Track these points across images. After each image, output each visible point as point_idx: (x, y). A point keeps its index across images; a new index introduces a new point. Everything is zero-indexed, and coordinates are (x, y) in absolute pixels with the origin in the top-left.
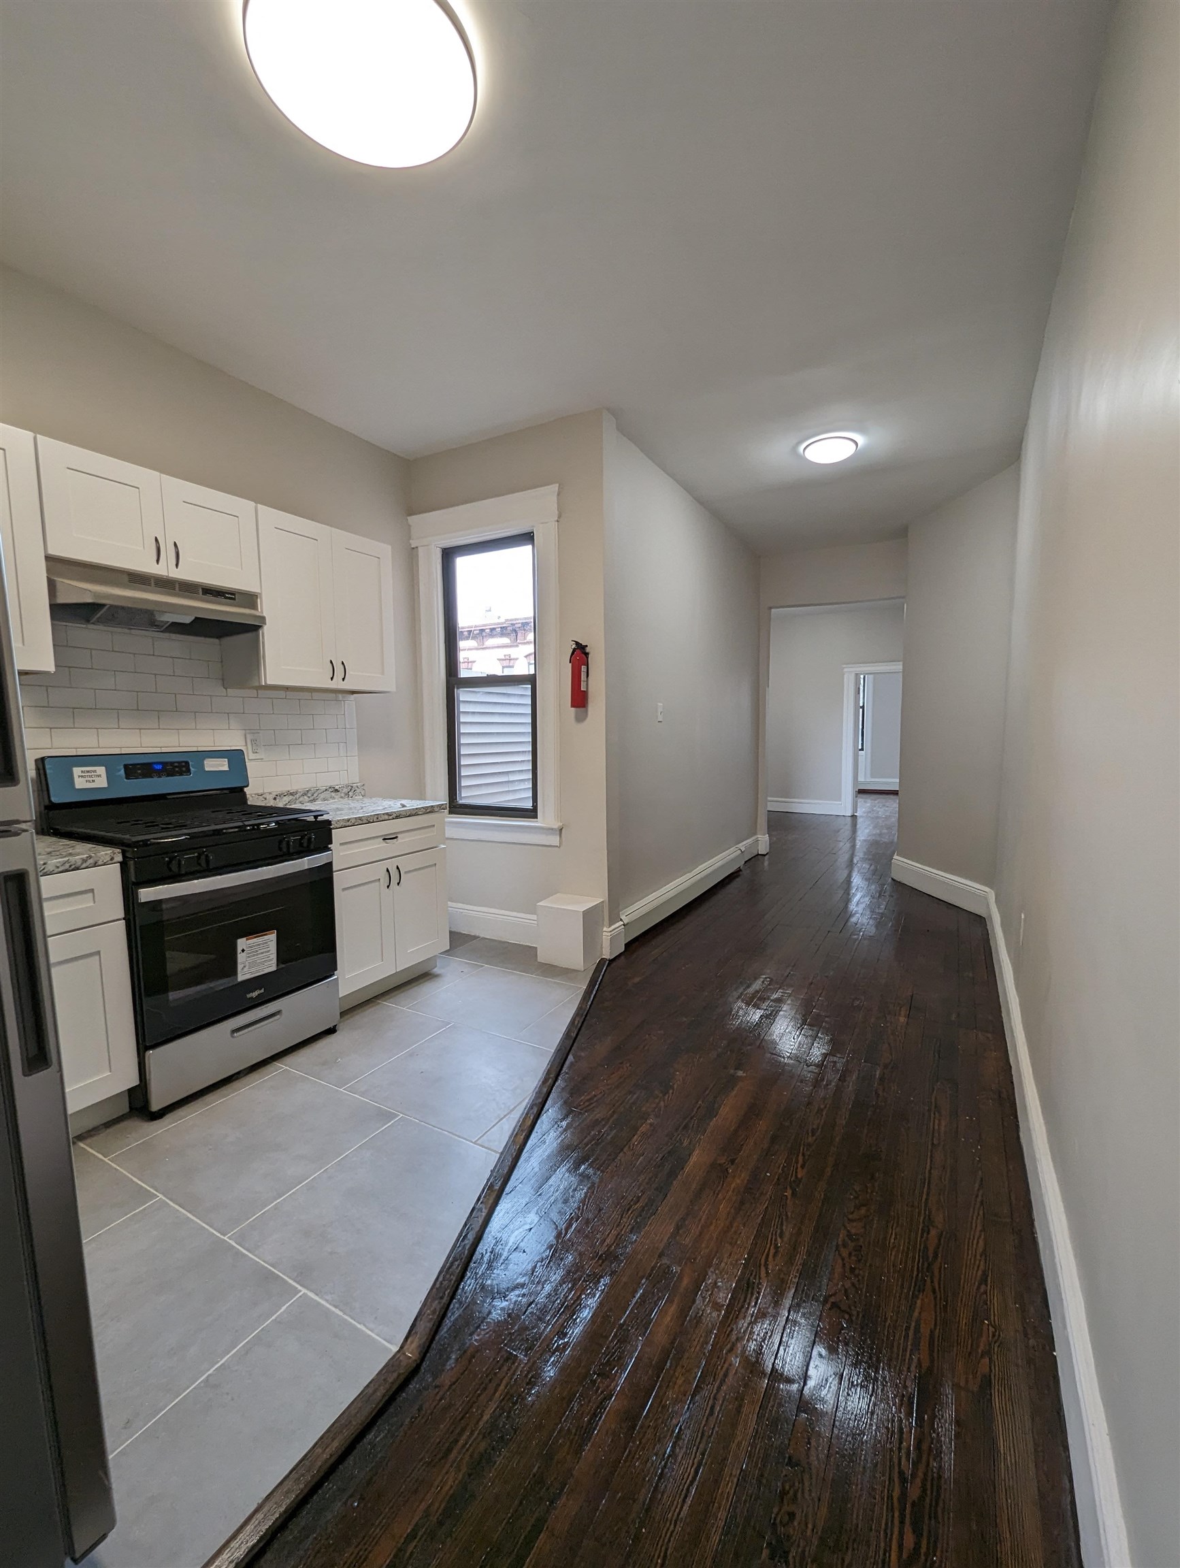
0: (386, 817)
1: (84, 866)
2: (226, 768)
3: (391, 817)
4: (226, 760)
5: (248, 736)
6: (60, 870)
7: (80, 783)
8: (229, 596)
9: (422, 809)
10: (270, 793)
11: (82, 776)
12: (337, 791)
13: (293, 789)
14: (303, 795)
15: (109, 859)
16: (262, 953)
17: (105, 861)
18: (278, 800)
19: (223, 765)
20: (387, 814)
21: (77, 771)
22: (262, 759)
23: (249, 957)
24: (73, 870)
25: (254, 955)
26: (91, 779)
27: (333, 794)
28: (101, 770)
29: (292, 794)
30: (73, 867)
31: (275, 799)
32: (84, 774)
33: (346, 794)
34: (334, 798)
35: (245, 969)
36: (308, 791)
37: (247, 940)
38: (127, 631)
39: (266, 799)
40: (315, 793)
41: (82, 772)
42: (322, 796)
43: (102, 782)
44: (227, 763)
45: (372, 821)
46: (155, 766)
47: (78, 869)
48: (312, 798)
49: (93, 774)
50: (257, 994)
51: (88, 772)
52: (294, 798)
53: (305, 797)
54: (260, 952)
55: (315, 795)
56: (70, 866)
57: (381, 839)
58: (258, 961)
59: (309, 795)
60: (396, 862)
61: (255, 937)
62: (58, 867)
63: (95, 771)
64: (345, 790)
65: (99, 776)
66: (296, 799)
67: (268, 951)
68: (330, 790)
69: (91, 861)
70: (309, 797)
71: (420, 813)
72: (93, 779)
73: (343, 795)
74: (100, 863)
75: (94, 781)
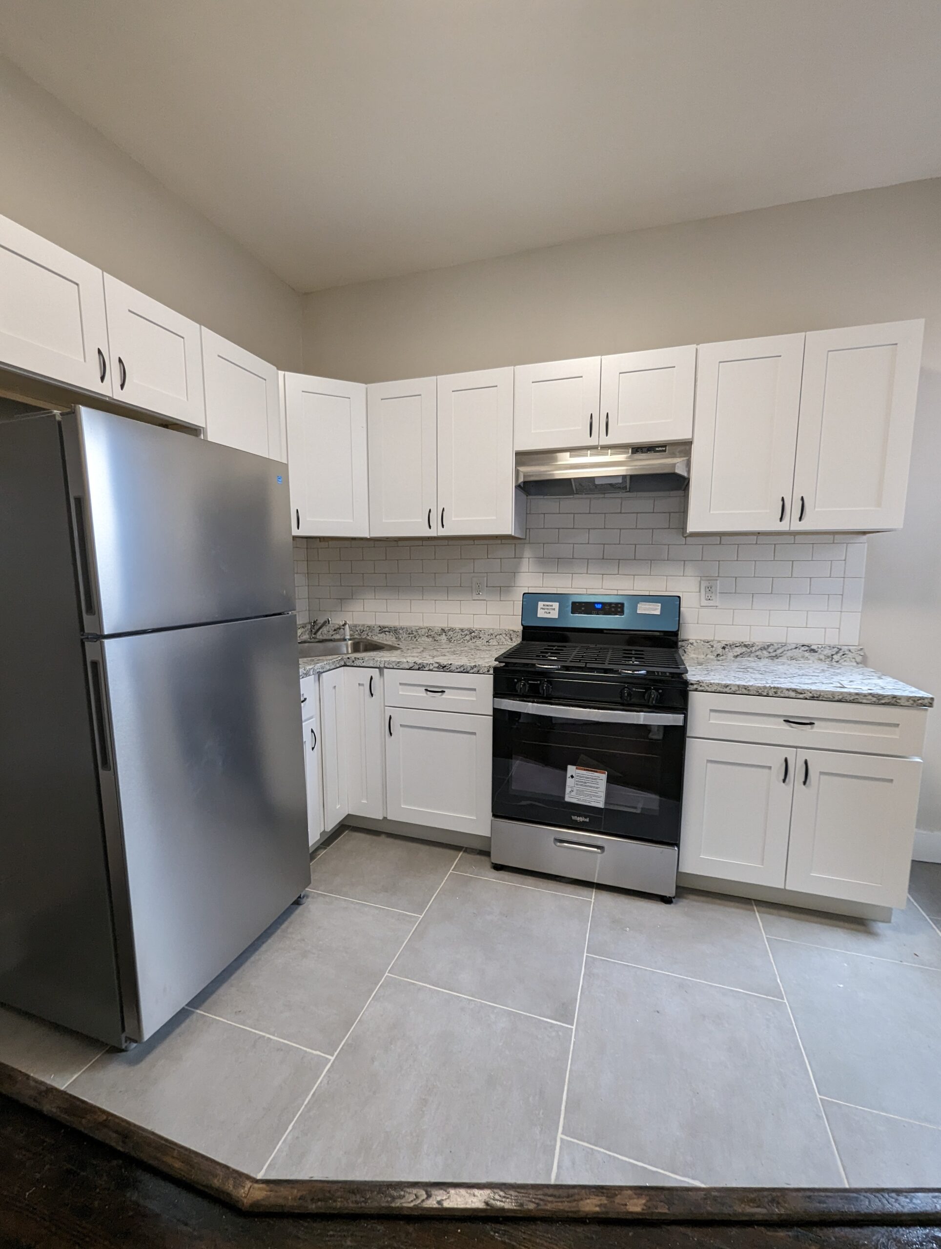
0: (793, 694)
1: (471, 671)
2: (658, 612)
3: (801, 696)
4: (660, 604)
5: (702, 582)
6: (459, 670)
7: (541, 614)
8: (660, 449)
9: (870, 697)
10: (719, 642)
11: (543, 609)
12: (814, 651)
13: (747, 640)
14: (762, 649)
15: (486, 670)
16: (591, 787)
17: (484, 671)
18: (727, 650)
19: (656, 609)
20: (795, 690)
21: (541, 604)
22: (716, 606)
23: (577, 784)
24: (465, 673)
25: (582, 785)
26: (548, 611)
27: (807, 654)
28: (556, 605)
29: (746, 646)
30: (465, 670)
31: (724, 648)
32: (544, 607)
33: (828, 657)
34: (807, 658)
35: (573, 794)
36: (768, 646)
37: (577, 769)
38: (603, 496)
39: (712, 647)
40: (778, 648)
41: (544, 605)
42: (789, 654)
43: (554, 615)
44: (660, 608)
45: (765, 694)
46: (596, 605)
47: (468, 673)
48: (774, 654)
49: (550, 607)
50: (581, 820)
51: (547, 606)
52: (749, 650)
53: (765, 652)
54: (588, 784)
55: (779, 652)
56: (464, 669)
57: (781, 720)
58: (585, 792)
59: (770, 650)
60: (803, 755)
61: (585, 770)
62: (457, 669)
63: (552, 606)
64: (828, 652)
65: (554, 609)
66: (751, 652)
67: (597, 788)
68: (803, 648)
69: (475, 669)
70: (770, 652)
71: (864, 701)
72: (549, 611)
73: (822, 657)
74: (481, 672)
75: (549, 613)
